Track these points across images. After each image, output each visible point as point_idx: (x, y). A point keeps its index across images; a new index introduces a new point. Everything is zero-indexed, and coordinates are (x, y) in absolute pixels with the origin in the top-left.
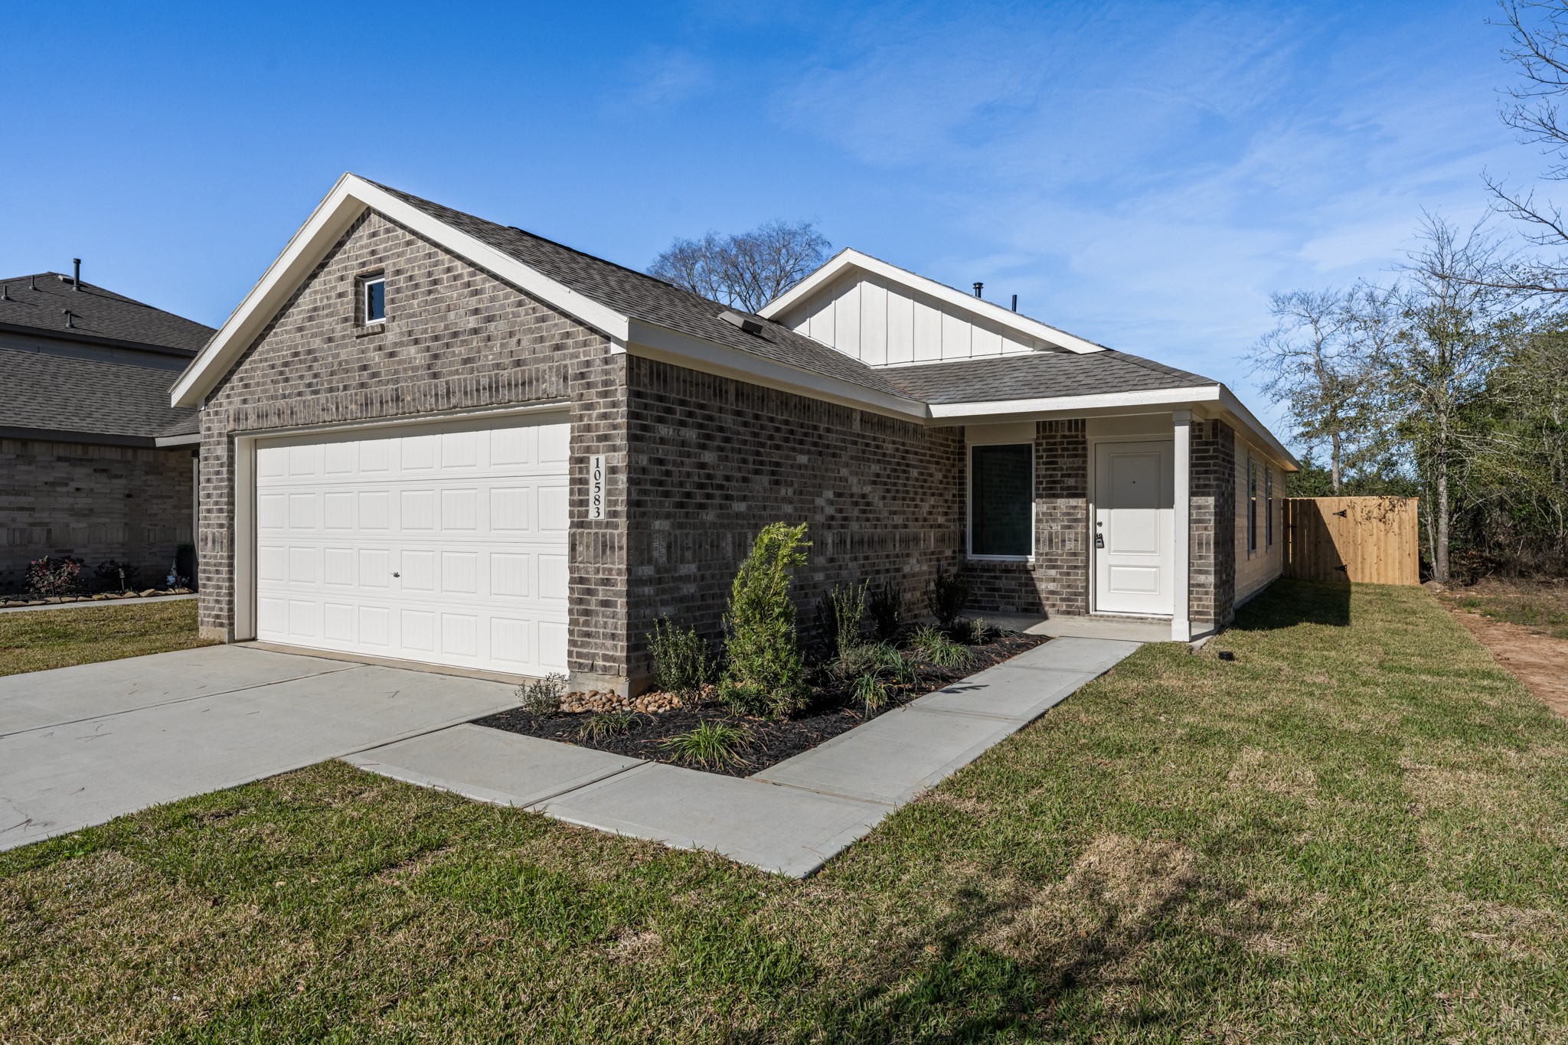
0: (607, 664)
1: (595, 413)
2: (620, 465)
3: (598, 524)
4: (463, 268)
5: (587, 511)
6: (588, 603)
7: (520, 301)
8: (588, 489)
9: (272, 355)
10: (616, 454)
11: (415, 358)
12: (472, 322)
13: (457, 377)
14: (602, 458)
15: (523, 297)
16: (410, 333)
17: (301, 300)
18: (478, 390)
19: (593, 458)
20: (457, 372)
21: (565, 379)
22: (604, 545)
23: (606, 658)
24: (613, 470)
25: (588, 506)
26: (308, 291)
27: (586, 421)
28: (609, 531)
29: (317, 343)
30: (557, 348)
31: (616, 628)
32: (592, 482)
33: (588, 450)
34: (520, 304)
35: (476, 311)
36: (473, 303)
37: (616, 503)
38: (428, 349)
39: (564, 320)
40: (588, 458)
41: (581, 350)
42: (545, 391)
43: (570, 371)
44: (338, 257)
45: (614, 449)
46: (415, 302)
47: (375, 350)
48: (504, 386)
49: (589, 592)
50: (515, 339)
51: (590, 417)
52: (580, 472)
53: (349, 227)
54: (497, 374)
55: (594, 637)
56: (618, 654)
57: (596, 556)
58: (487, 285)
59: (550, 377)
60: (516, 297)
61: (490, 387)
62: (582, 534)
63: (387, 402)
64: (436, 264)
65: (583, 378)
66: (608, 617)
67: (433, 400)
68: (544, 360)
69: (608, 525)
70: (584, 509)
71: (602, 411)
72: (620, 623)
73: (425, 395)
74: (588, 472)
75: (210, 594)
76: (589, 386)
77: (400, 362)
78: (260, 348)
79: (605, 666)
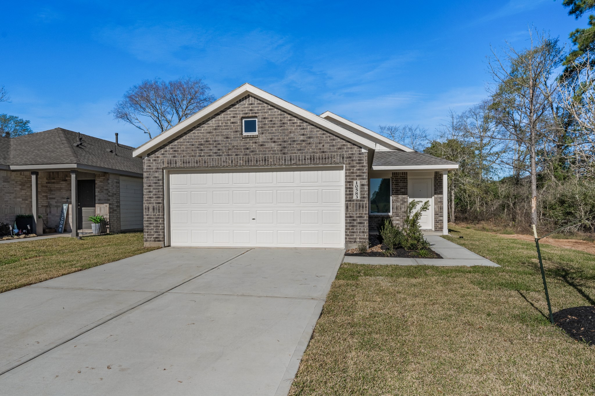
0: (361, 240)
1: (355, 169)
2: (365, 183)
3: (357, 200)
4: (297, 120)
5: (352, 197)
6: (354, 223)
7: (324, 133)
8: (353, 190)
9: (191, 140)
10: (364, 180)
11: (274, 147)
12: (302, 138)
13: (295, 155)
14: (359, 182)
15: (325, 132)
16: (271, 139)
17: (210, 122)
18: (305, 159)
19: (355, 182)
20: (295, 153)
21: (343, 158)
22: (360, 206)
23: (360, 238)
24: (363, 185)
25: (353, 195)
26: (214, 119)
27: (351, 171)
28: (361, 202)
29: (220, 138)
30: (340, 148)
31: (364, 230)
32: (354, 189)
33: (353, 179)
34: (323, 134)
35: (303, 135)
36: (302, 132)
37: (364, 194)
38: (281, 145)
39: (342, 141)
40: (353, 182)
41: (350, 150)
42: (334, 161)
43: (345, 156)
44: (232, 109)
45: (363, 179)
46: (274, 129)
47: (253, 143)
48: (317, 159)
49: (354, 220)
50: (322, 145)
51: (353, 170)
52: (350, 185)
53: (238, 100)
54: (313, 155)
55: (355, 233)
56: (365, 237)
57: (356, 210)
58: (309, 127)
59: (337, 157)
60: (321, 132)
61: (311, 159)
62: (350, 204)
63: (260, 161)
64: (284, 118)
65: (350, 158)
66: (361, 227)
67: (283, 161)
68: (334, 152)
69: (361, 201)
70: (351, 196)
71: (358, 168)
72: (365, 229)
73: (279, 160)
74: (353, 185)
75: (151, 229)
76: (353, 160)
77: (266, 148)
78: (184, 137)
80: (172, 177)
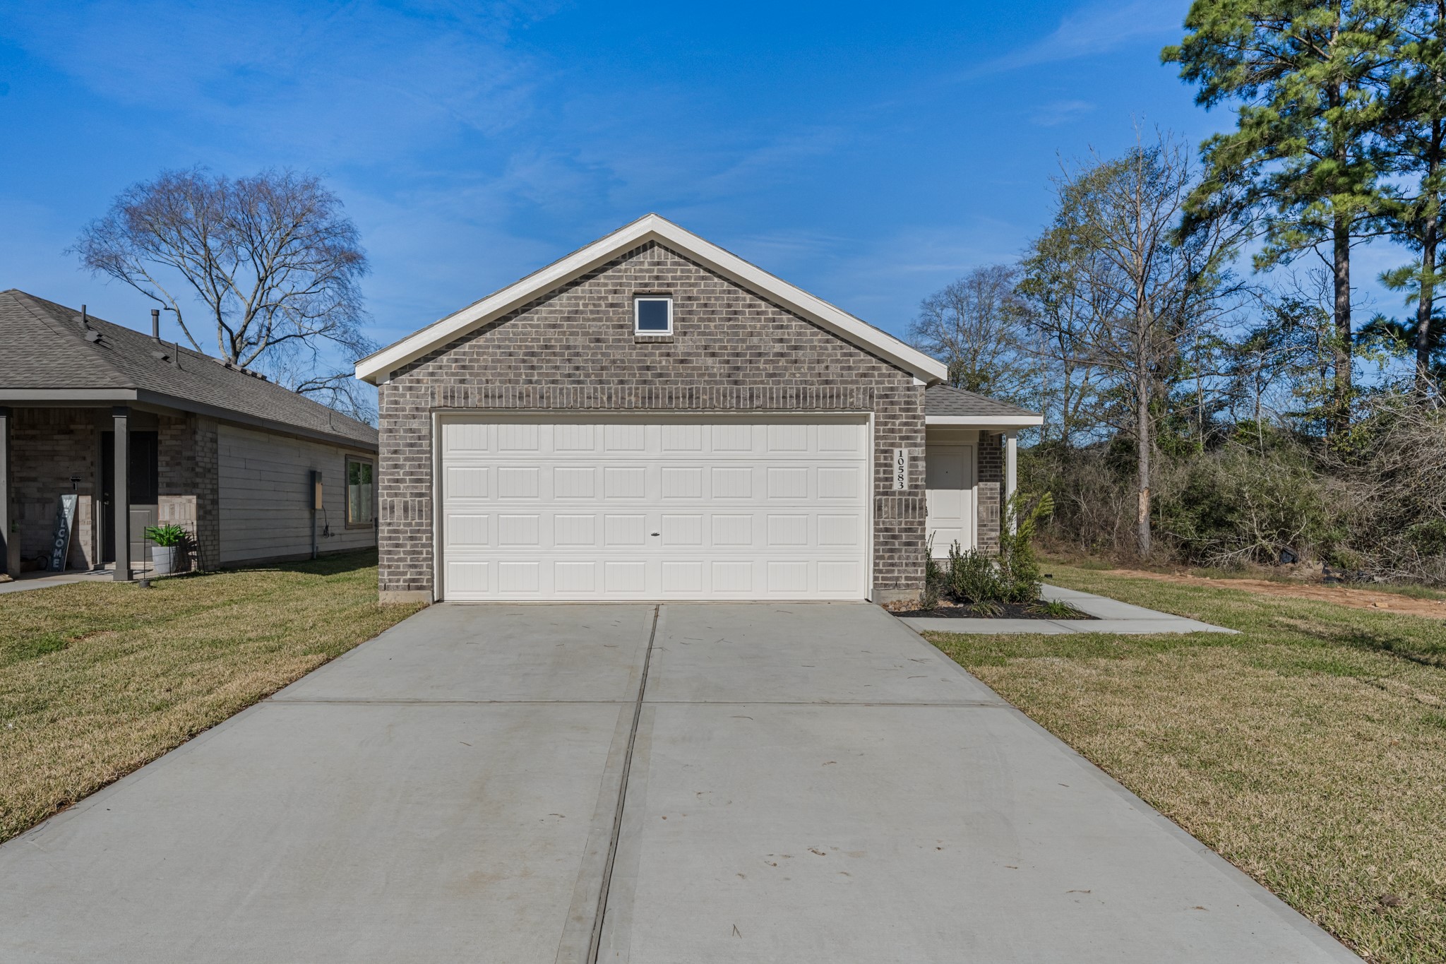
0: (910, 582)
1: (897, 422)
2: (920, 455)
3: (901, 493)
4: (766, 307)
5: (891, 485)
6: (893, 544)
7: (828, 340)
8: (892, 471)
9: (507, 343)
10: (917, 449)
11: (713, 367)
12: (778, 348)
13: (761, 386)
14: (905, 451)
15: (831, 337)
16: (706, 348)
17: (554, 301)
18: (784, 397)
19: (896, 451)
20: (762, 382)
21: (871, 397)
22: (907, 507)
23: (907, 578)
24: (914, 459)
25: (892, 481)
26: (565, 295)
27: (889, 426)
28: (911, 498)
29: (580, 341)
30: (864, 375)
31: (917, 559)
32: (896, 466)
33: (893, 445)
34: (828, 341)
35: (781, 341)
36: (779, 334)
37: (917, 480)
38: (728, 362)
39: (870, 357)
40: (892, 450)
41: (886, 379)
42: (852, 403)
43: (876, 392)
44: (609, 273)
45: (915, 445)
46: (712, 324)
47: (661, 355)
48: (811, 397)
49: (894, 537)
50: (823, 365)
51: (894, 424)
52: (885, 458)
53: (627, 251)
54: (804, 388)
55: (897, 566)
56: (919, 574)
57: (900, 515)
58: (794, 323)
59: (857, 395)
60: (822, 336)
61: (798, 396)
62: (887, 500)
63: (677, 398)
64: (737, 299)
65: (887, 398)
66: (910, 552)
67: (734, 401)
68: (852, 382)
69: (910, 494)
70: (888, 483)
71: (904, 420)
72: (919, 556)
73: (725, 396)
74: (892, 459)
76: (892, 403)
77: (694, 368)
78: (488, 335)
79: (908, 584)
80: (449, 430)
